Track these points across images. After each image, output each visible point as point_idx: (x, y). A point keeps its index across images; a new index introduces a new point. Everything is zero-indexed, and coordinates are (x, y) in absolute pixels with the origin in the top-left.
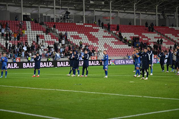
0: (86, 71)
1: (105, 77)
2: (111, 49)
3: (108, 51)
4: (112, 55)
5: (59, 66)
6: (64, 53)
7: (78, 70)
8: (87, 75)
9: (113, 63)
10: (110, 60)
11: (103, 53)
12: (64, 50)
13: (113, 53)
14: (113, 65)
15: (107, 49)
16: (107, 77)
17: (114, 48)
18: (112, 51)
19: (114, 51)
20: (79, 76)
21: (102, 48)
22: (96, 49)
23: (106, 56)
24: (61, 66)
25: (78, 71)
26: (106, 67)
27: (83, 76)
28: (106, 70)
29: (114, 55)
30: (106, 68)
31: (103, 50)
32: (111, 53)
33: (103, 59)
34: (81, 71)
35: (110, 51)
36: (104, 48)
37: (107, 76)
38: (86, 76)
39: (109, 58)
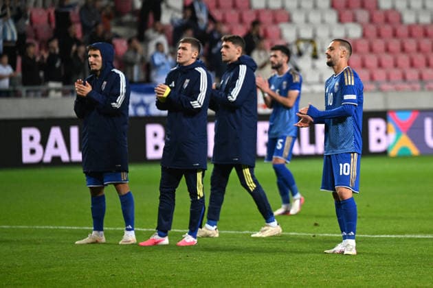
0: (188, 200)
1: (339, 248)
2: (387, 29)
3: (363, 46)
4: (396, 73)
5: (35, 158)
6: (19, 61)
7: (125, 189)
8: (193, 232)
9: (405, 143)
10: (382, 115)
11: (322, 62)
12: (22, 36)
13: (403, 59)
14: (404, 156)
15: (355, 32)
16: (349, 246)
17: (409, 18)
18: (395, 44)
19: (411, 44)
20: (130, 237)
21: (315, 18)
22: (272, 30)
23: (350, 81)
24: (47, 159)
25: (127, 202)
26: (346, 169)
27: (166, 241)
28: (347, 193)
29: (412, 74)
30: (345, 180)
31: (322, 33)
32: (387, 59)
33: (321, 107)
34: (148, 202)
35: (379, 45)
36: (332, 17)
37: (352, 242)
38: (189, 239)
39: (371, 102)
